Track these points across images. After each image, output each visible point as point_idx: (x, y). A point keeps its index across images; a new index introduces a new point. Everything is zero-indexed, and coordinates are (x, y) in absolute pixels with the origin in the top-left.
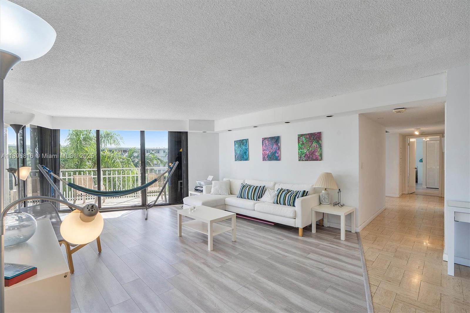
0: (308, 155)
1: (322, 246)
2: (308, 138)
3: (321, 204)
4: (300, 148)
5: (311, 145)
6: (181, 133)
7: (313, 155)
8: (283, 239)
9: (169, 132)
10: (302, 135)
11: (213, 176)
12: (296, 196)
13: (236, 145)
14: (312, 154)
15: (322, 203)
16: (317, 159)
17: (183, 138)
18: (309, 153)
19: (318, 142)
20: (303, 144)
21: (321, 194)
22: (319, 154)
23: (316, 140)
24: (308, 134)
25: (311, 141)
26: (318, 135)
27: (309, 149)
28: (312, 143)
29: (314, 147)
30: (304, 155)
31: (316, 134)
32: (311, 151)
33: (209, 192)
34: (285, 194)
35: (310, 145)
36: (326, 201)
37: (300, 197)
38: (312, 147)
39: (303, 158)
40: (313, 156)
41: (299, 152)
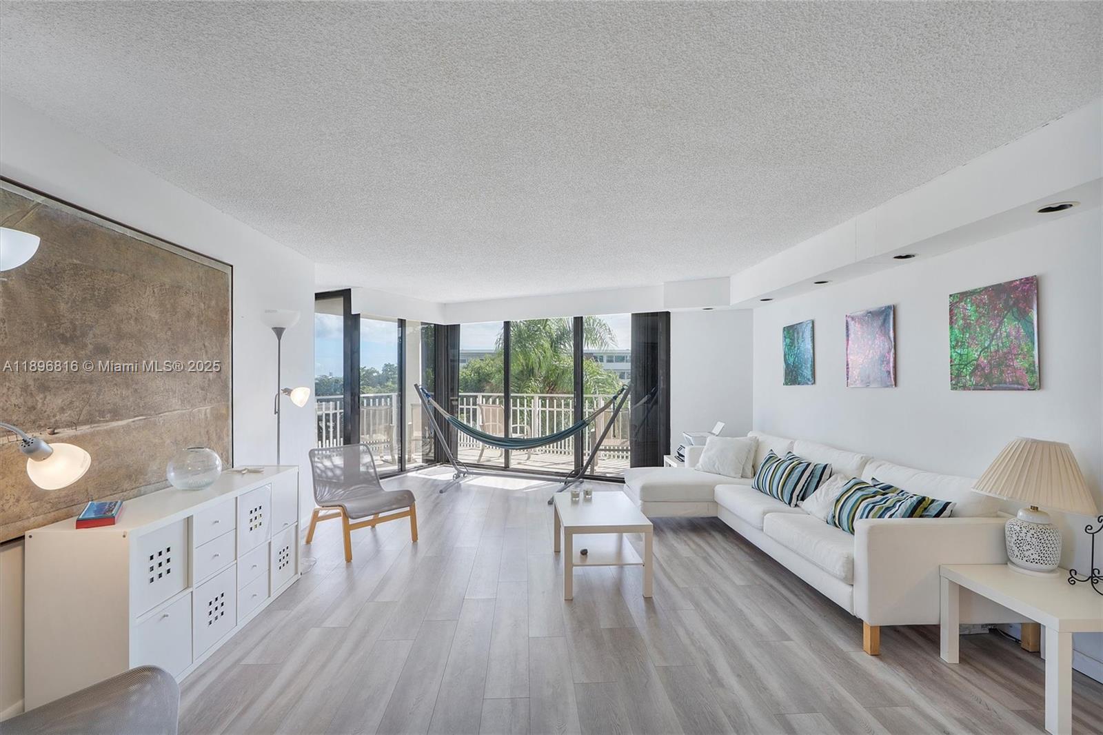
0: (983, 369)
1: (907, 712)
2: (984, 304)
3: (1013, 563)
4: (956, 344)
5: (996, 332)
6: (657, 316)
7: (1003, 368)
8: (789, 639)
9: (633, 314)
10: (963, 296)
11: (724, 424)
12: (888, 509)
13: (787, 340)
14: (999, 365)
15: (1011, 558)
16: (1018, 386)
17: (661, 326)
18: (989, 362)
19: (1023, 315)
20: (967, 327)
21: (1010, 523)
22: (1027, 366)
23: (1015, 309)
24: (986, 290)
25: (998, 315)
26: (1023, 291)
27: (989, 345)
28: (1001, 323)
29: (1008, 336)
30: (970, 369)
31: (1016, 287)
32: (997, 351)
33: (694, 463)
34: (858, 500)
35: (992, 331)
36: (1027, 554)
37: (896, 517)
38: (1000, 337)
39: (968, 377)
40: (1002, 372)
41: (951, 357)
